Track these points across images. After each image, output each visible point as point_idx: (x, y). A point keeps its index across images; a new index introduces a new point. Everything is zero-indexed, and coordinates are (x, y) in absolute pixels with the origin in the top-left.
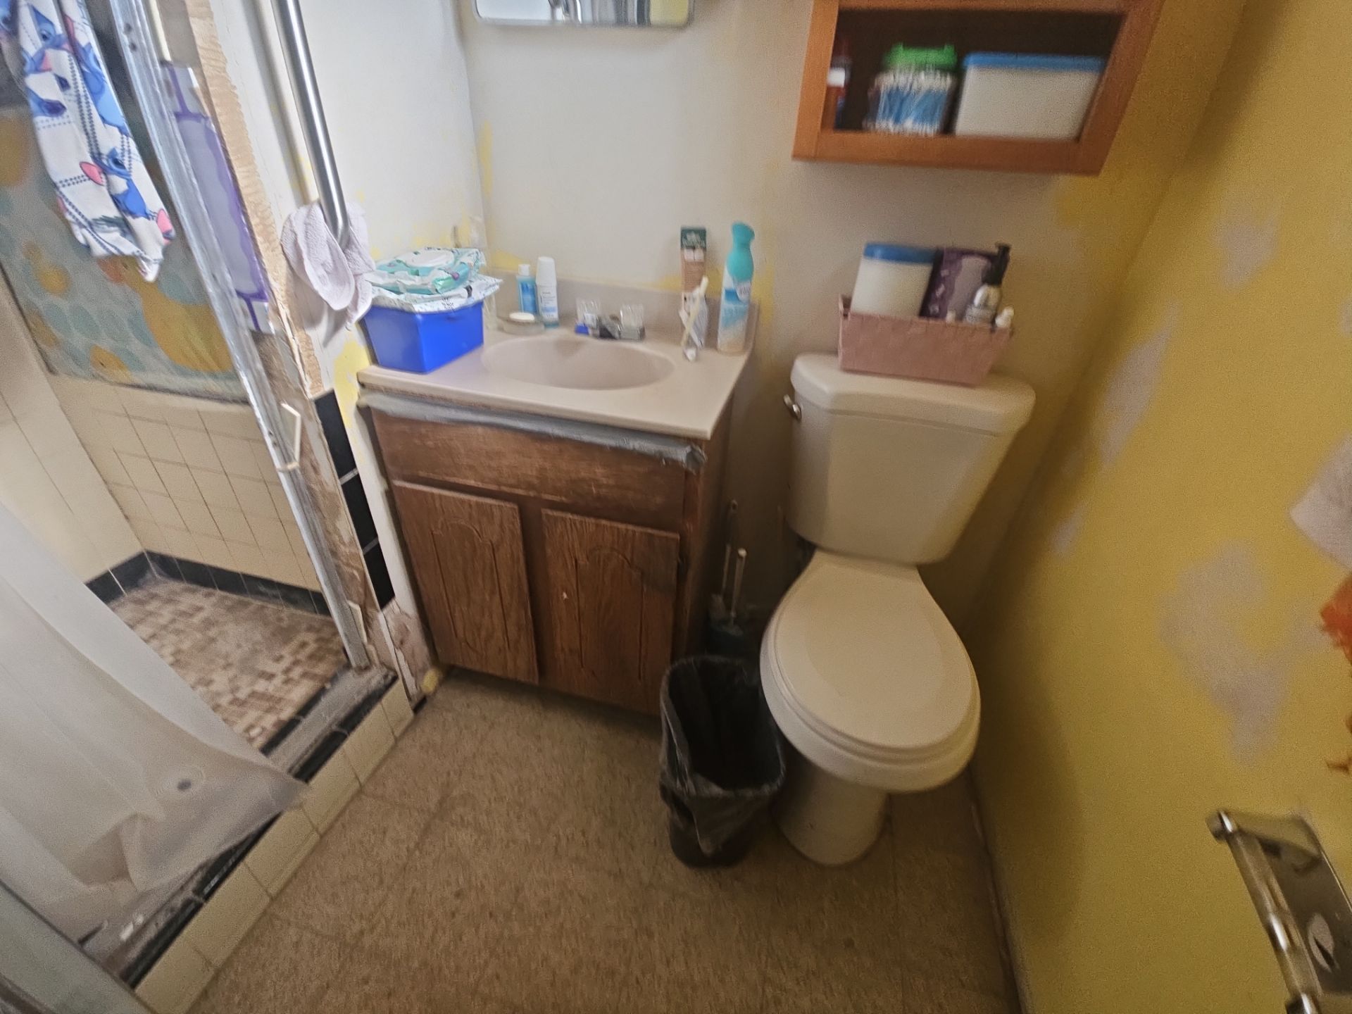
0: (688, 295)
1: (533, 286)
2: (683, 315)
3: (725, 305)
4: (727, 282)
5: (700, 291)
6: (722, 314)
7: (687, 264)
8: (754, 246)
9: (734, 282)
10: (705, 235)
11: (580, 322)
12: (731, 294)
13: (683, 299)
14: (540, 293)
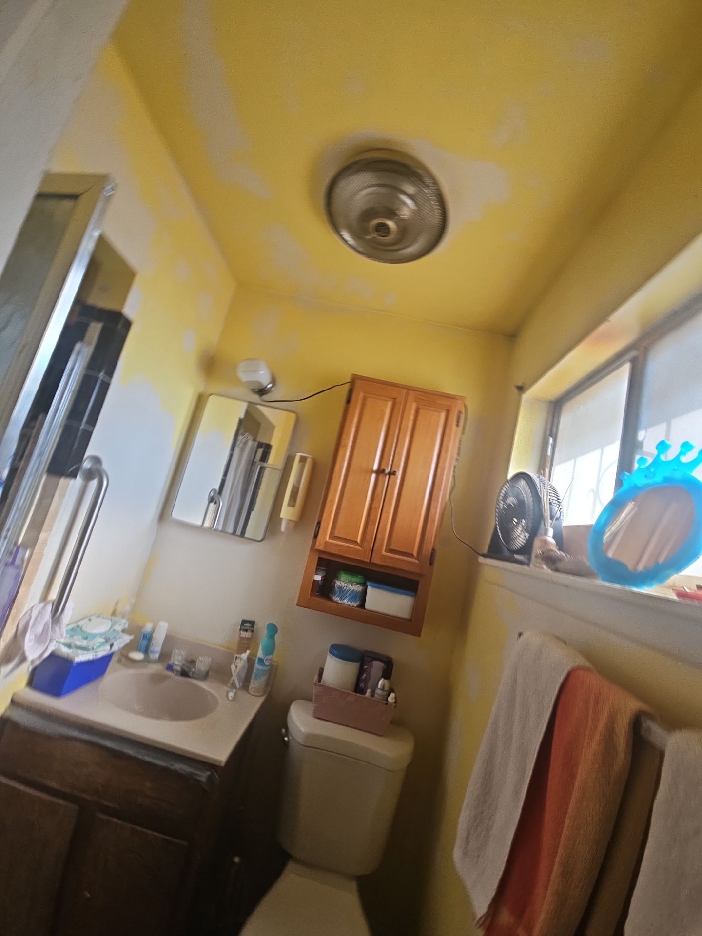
0: (238, 656)
1: (150, 638)
2: (233, 667)
3: (257, 666)
4: (260, 654)
5: (245, 656)
6: (255, 671)
7: (241, 638)
8: (277, 637)
9: (264, 654)
10: (254, 625)
11: (171, 663)
12: (261, 661)
13: (235, 658)
14: (153, 641)
